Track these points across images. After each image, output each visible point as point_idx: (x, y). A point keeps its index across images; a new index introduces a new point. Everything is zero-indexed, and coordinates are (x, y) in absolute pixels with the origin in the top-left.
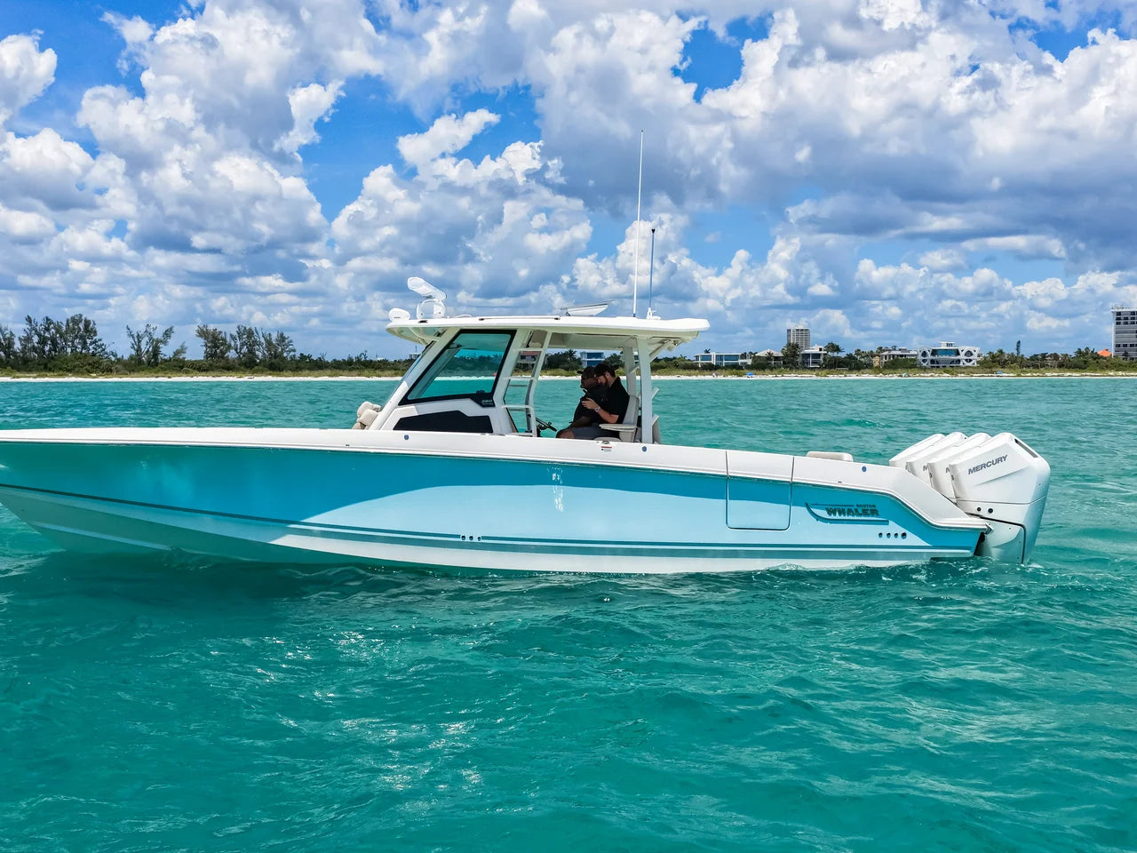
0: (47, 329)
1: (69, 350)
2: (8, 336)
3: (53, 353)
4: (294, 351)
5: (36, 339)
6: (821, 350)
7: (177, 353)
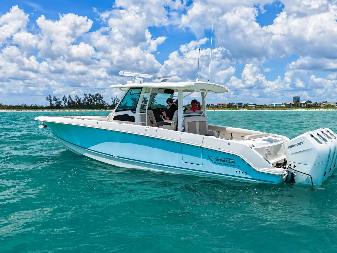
0: (90, 97)
1: (95, 103)
2: (79, 99)
3: (91, 104)
4: (156, 103)
5: (87, 100)
6: (305, 102)
7: (125, 104)
